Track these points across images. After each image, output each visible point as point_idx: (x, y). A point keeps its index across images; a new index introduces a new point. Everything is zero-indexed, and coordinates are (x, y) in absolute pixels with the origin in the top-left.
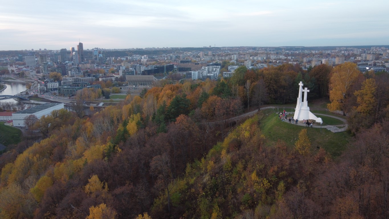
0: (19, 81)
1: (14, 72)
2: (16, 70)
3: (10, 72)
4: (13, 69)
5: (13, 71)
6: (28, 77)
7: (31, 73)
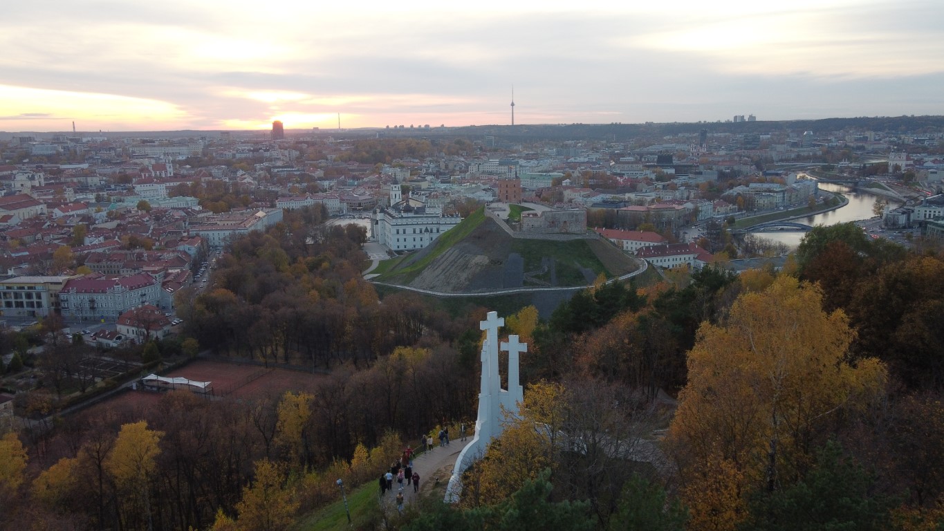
0: (892, 193)
1: (900, 170)
2: (907, 165)
3: (891, 170)
4: (899, 163)
5: (897, 168)
6: (920, 185)
7: (931, 177)
